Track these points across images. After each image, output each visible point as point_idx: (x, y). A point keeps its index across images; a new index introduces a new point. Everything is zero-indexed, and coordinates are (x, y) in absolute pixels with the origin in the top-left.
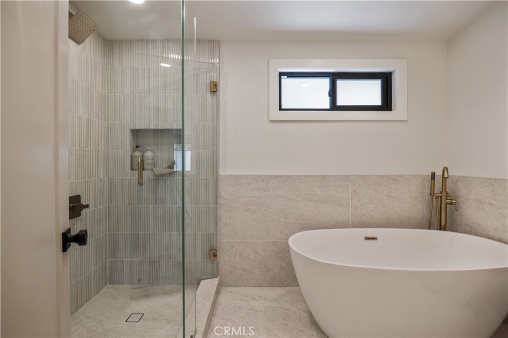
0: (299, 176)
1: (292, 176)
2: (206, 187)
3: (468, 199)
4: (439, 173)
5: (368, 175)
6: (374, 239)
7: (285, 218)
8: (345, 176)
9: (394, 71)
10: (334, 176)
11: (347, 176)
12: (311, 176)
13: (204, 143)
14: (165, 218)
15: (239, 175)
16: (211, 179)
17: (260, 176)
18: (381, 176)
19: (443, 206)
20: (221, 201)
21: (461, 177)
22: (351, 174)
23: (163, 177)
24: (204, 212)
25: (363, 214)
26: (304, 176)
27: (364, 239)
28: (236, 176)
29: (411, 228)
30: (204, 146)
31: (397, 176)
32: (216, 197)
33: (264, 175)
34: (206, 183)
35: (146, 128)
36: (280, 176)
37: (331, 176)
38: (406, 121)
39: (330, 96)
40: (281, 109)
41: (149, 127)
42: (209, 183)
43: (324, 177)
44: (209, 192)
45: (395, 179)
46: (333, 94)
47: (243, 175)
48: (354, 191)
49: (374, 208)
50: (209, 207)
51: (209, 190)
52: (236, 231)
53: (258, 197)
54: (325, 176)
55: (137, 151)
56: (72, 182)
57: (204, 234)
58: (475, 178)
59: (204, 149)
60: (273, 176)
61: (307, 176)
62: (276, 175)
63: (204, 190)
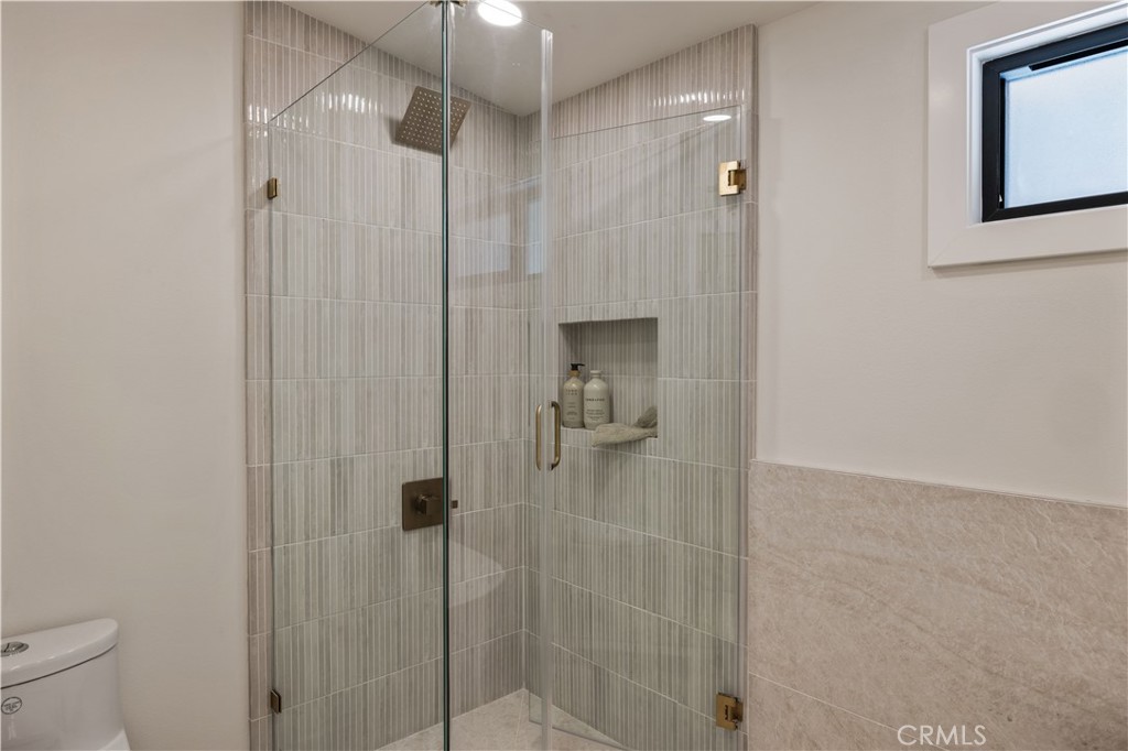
2: (714, 494)
13: (709, 358)
14: (621, 561)
15: (810, 470)
16: (727, 471)
17: (883, 482)
20: (756, 547)
23: (616, 449)
24: (708, 571)
28: (800, 470)
30: (709, 368)
32: (742, 533)
33: (899, 482)
34: (714, 484)
35: (584, 320)
36: (971, 495)
41: (591, 317)
42: (720, 483)
44: (721, 511)
47: (822, 472)
50: (721, 556)
51: (721, 504)
52: (798, 661)
53: (878, 560)
55: (573, 379)
56: (425, 452)
57: (708, 636)
59: (709, 378)
60: (936, 488)
62: (952, 489)
63: (708, 502)
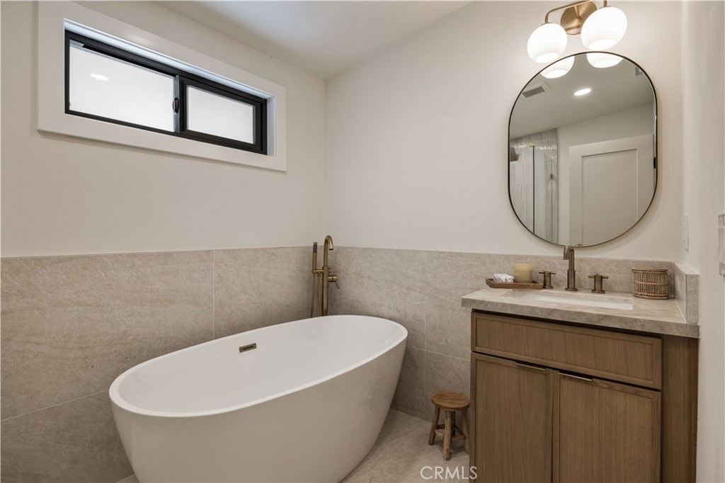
0: (115, 255)
1: (100, 256)
3: (347, 274)
4: (321, 243)
5: (238, 250)
6: (252, 347)
7: (81, 348)
8: (206, 251)
9: (270, 99)
10: (186, 252)
11: (208, 252)
12: (143, 255)
18: (256, 249)
19: (325, 285)
21: (341, 247)
22: (214, 249)
25: (233, 312)
26: (128, 255)
27: (239, 351)
29: (291, 321)
31: (275, 249)
37: (180, 253)
38: (284, 172)
39: (176, 111)
40: (68, 111)
43: (168, 256)
45: (273, 254)
46: (181, 106)
48: (219, 276)
49: (248, 299)
54: (171, 253)
58: (354, 248)
61: (134, 255)
